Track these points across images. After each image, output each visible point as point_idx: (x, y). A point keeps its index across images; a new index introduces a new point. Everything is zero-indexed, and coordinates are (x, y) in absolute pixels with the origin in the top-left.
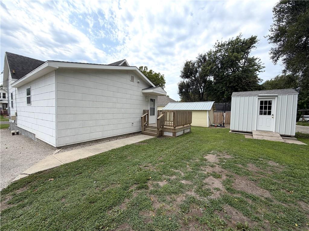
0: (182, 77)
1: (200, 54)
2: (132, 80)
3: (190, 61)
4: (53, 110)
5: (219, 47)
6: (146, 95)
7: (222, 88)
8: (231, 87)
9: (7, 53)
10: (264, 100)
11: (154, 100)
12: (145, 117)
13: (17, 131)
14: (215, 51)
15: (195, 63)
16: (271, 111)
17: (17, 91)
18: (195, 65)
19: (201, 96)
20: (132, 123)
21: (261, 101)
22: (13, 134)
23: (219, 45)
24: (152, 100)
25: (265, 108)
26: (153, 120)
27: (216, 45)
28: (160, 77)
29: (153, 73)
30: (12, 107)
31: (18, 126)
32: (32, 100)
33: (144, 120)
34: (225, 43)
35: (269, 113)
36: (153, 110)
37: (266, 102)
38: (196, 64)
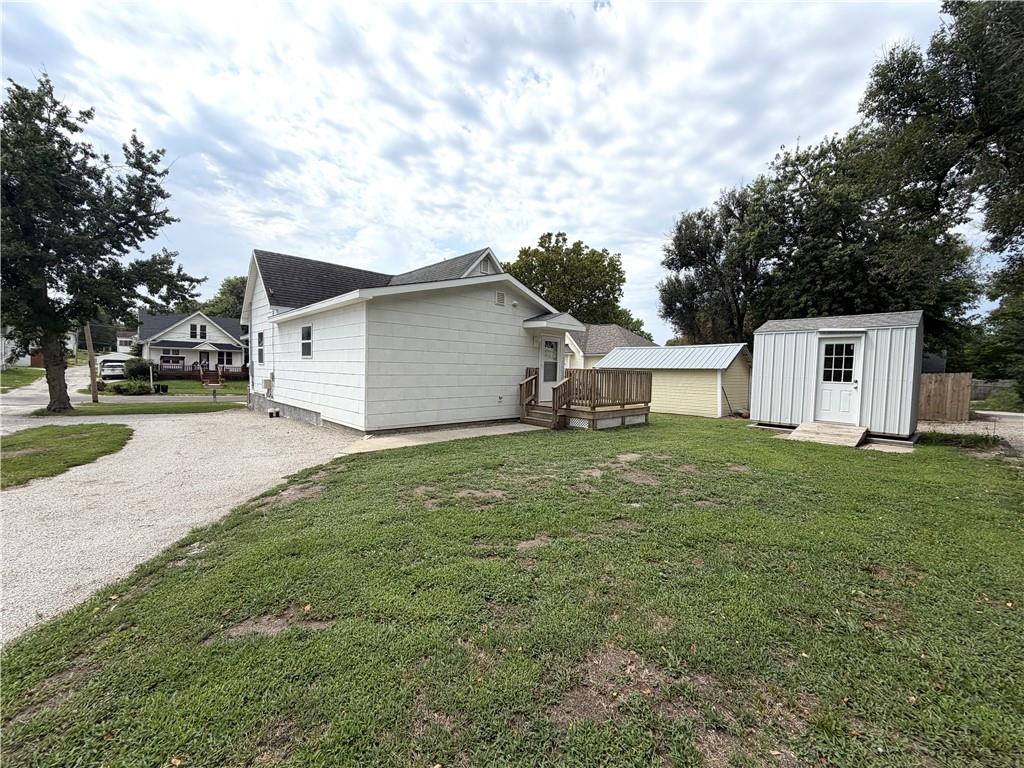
0: (669, 264)
1: (728, 190)
2: (501, 303)
3: (702, 212)
4: (362, 369)
5: (786, 165)
6: (533, 335)
7: (797, 297)
8: (830, 293)
9: (256, 251)
10: (835, 343)
11: (556, 343)
12: (529, 383)
13: (277, 410)
14: (774, 179)
15: (715, 216)
16: (851, 372)
17: (276, 330)
18: (717, 224)
19: (736, 322)
20: (500, 398)
21: (827, 346)
22: (271, 415)
23: (787, 159)
24: (549, 344)
25: (838, 364)
26: (545, 393)
27: (779, 162)
28: (606, 263)
29: (586, 251)
30: (261, 360)
31: (275, 400)
32: (314, 348)
33: (529, 389)
34: (810, 152)
35: (848, 377)
36: (552, 367)
37: (840, 347)
38: (718, 219)
